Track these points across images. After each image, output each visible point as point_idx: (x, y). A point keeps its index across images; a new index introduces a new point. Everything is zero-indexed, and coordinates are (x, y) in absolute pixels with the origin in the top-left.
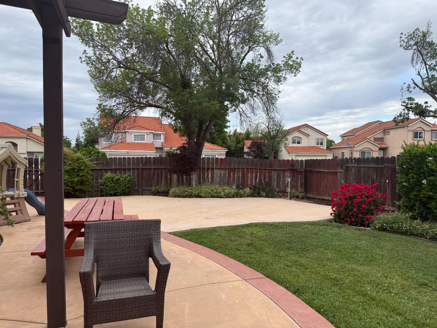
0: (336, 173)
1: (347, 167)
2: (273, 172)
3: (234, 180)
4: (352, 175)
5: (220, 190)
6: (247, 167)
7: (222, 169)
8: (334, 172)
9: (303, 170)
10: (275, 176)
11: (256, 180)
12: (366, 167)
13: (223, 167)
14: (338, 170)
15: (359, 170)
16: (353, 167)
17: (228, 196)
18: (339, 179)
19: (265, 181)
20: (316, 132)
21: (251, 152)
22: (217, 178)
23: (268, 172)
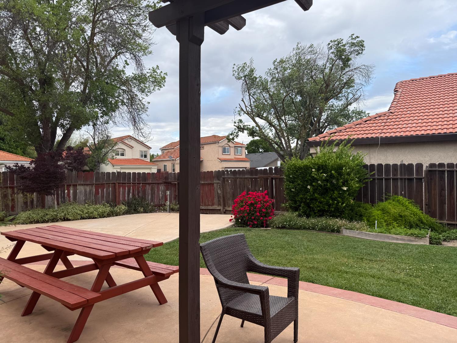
0: (213, 184)
1: (224, 178)
2: (148, 186)
3: (102, 197)
4: (229, 186)
5: (92, 210)
6: (119, 182)
7: (87, 185)
8: (211, 184)
9: (176, 183)
10: (149, 189)
11: (129, 195)
12: (242, 178)
13: (88, 183)
14: (215, 182)
15: (236, 181)
16: (229, 178)
17: (102, 216)
18: (215, 189)
19: (139, 196)
20: (140, 145)
21: (66, 164)
22: (81, 197)
23: (142, 186)
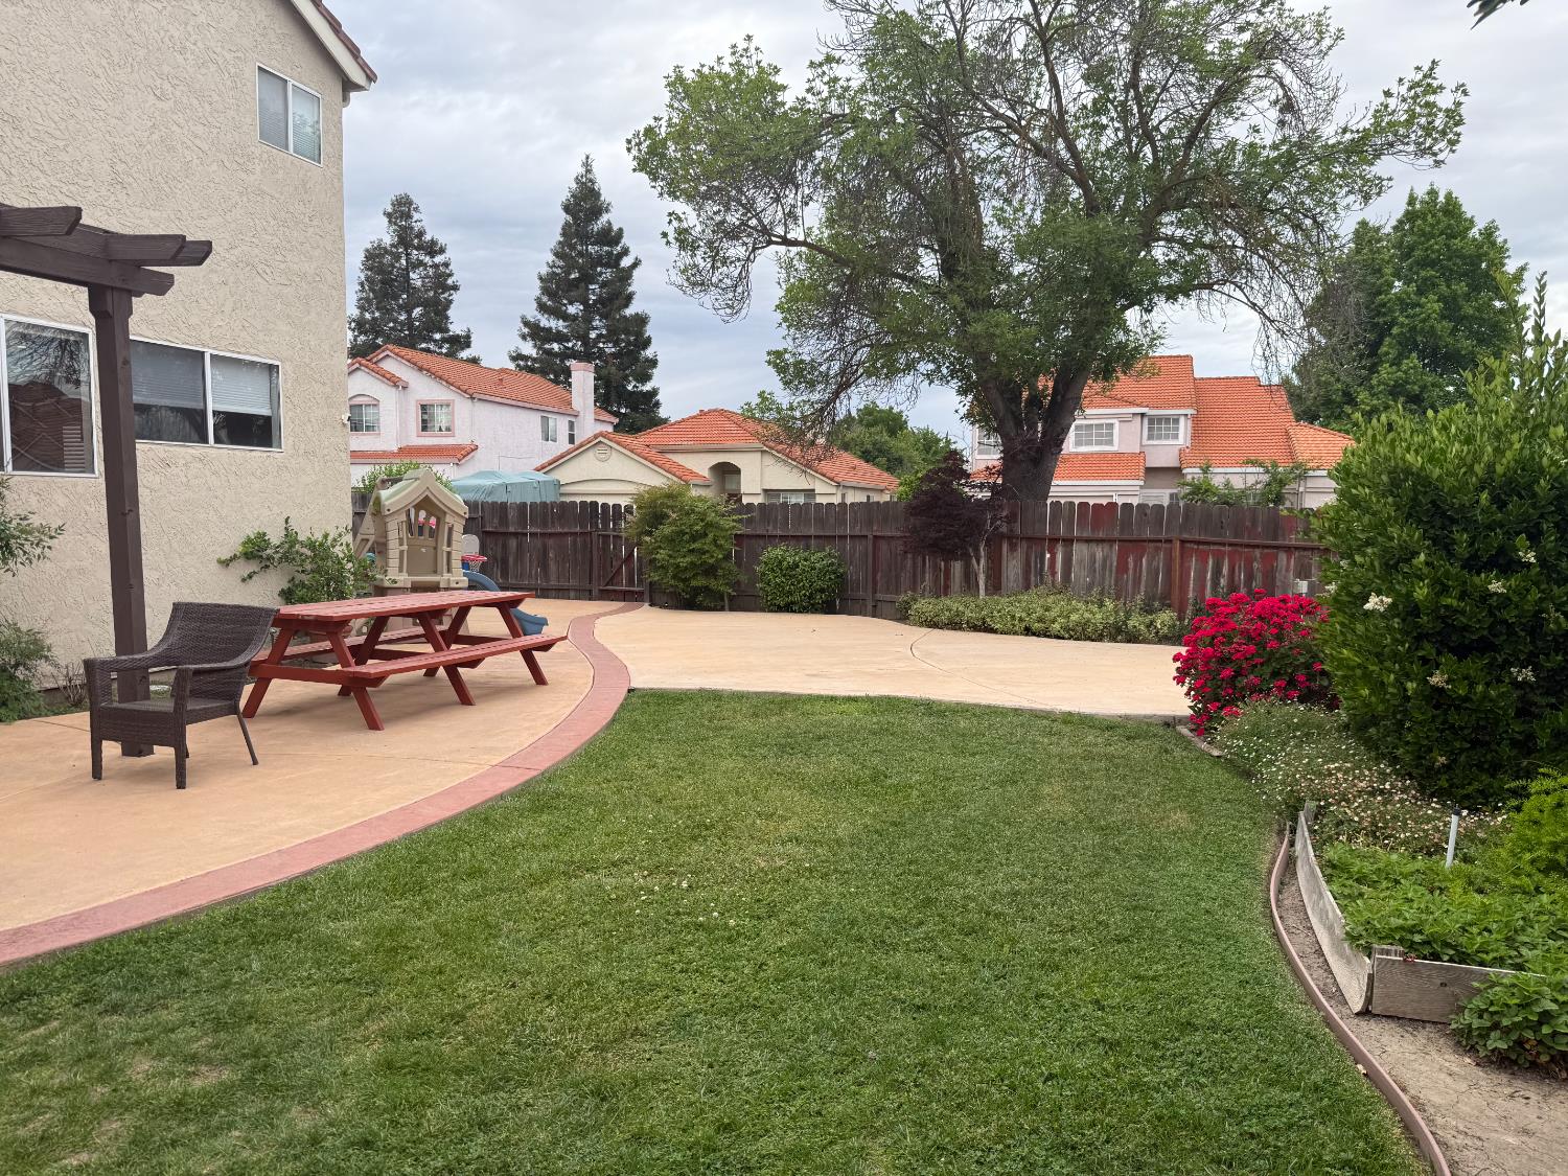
2: (1283, 557)
3: (1137, 581)
6: (1186, 536)
7: (1102, 541)
10: (1287, 570)
11: (1216, 584)
13: (1101, 535)
17: (1080, 633)
22: (1079, 574)
23: (1263, 557)
